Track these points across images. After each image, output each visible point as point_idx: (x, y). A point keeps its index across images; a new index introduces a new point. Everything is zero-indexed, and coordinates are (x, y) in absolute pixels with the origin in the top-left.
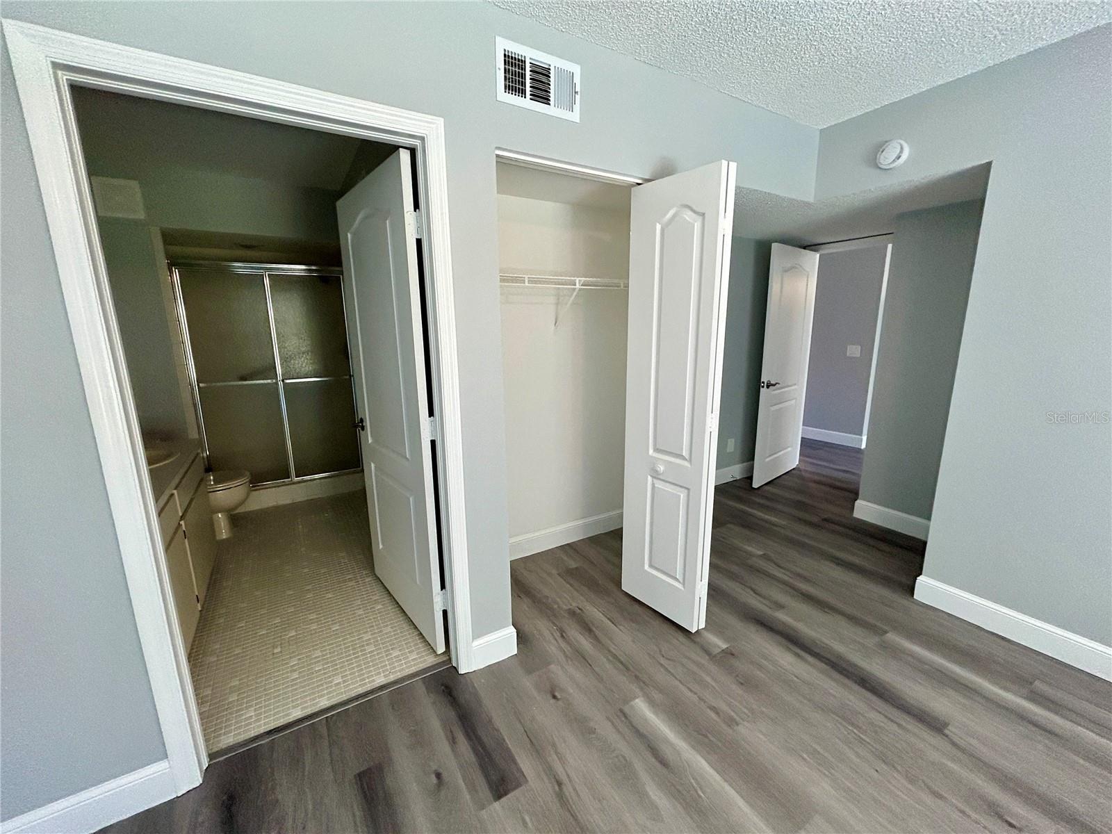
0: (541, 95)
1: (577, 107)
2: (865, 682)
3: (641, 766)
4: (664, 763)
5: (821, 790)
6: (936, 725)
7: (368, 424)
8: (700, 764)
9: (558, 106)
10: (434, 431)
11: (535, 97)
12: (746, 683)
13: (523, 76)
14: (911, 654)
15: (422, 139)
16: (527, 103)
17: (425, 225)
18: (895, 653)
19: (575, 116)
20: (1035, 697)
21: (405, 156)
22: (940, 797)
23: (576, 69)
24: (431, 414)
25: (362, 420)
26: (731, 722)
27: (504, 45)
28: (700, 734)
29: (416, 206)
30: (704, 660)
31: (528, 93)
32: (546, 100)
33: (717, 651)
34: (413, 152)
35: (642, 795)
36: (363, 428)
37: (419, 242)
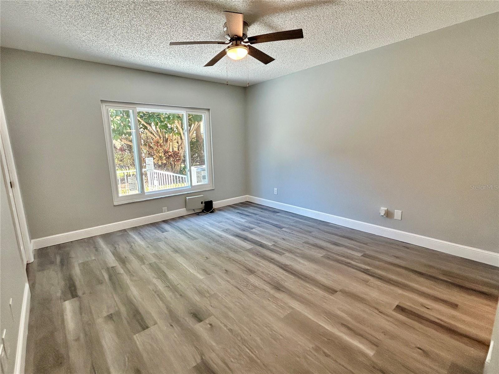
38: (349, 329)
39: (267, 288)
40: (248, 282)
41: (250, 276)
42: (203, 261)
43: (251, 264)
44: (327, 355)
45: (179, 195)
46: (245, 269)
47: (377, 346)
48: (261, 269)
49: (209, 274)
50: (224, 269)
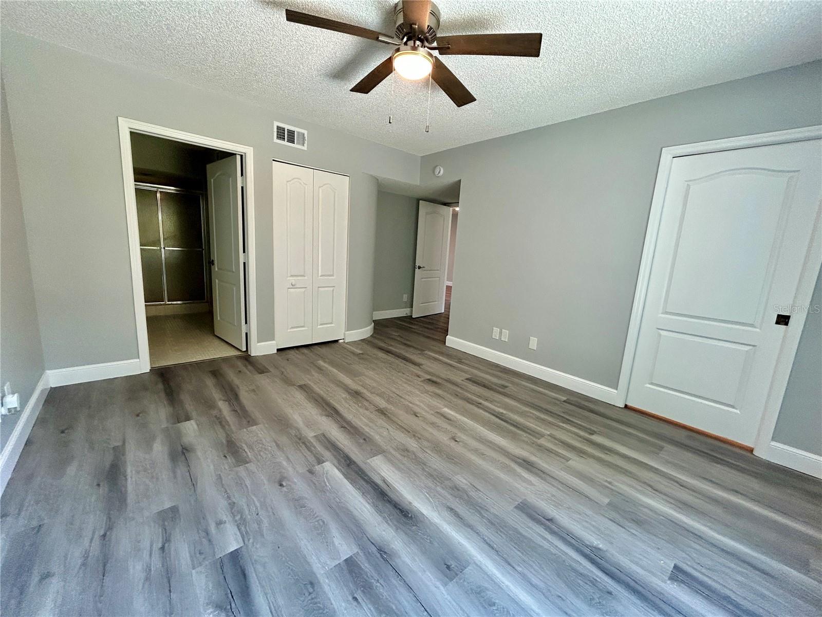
0: (291, 140)
1: (306, 145)
7: (216, 262)
9: (298, 143)
10: (245, 259)
11: (289, 141)
13: (284, 133)
15: (245, 153)
16: (285, 143)
17: (245, 181)
19: (305, 148)
21: (238, 158)
23: (305, 132)
24: (244, 252)
25: (213, 261)
27: (276, 124)
29: (242, 175)
31: (286, 140)
32: (293, 142)
34: (242, 156)
36: (213, 264)
37: (242, 188)
40: (388, 401)
41: (384, 406)
42: (459, 434)
43: (381, 421)
46: (389, 415)
48: (367, 413)
49: (437, 412)
50: (420, 418)
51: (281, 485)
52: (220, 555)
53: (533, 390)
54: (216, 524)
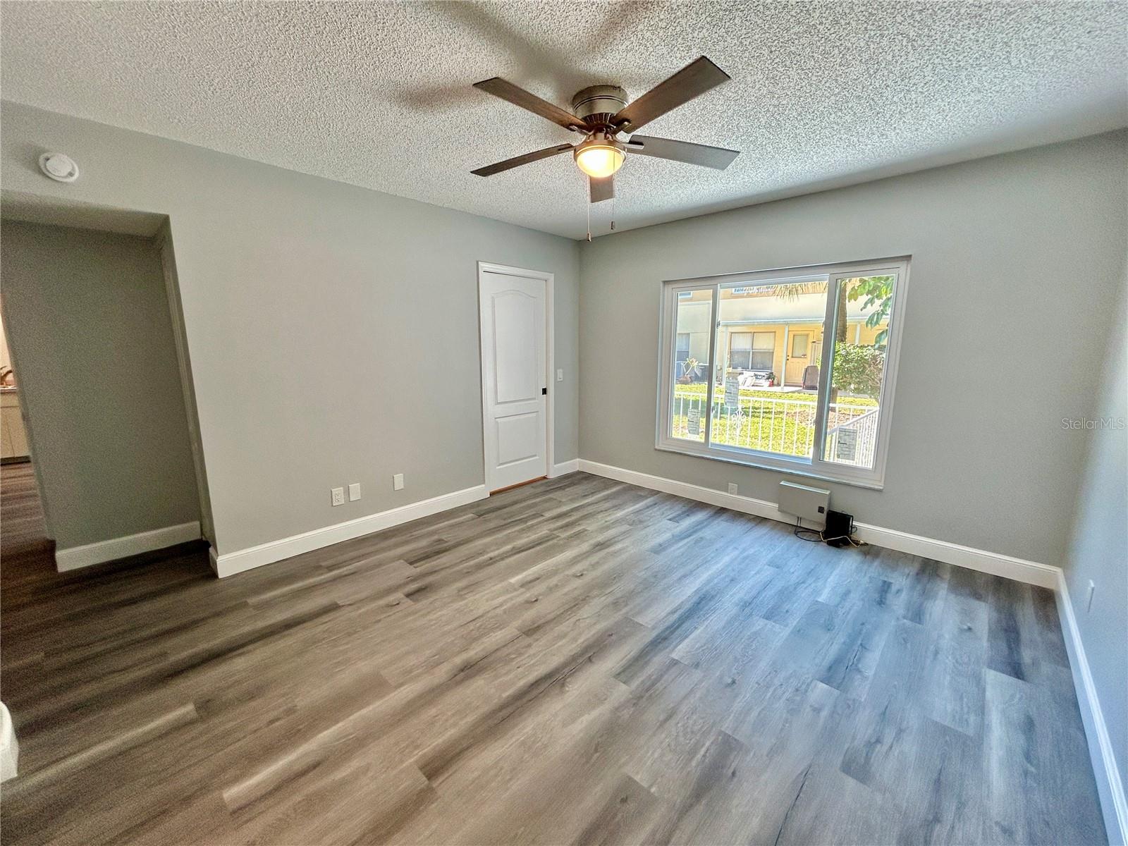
2: (288, 625)
3: (312, 786)
4: (315, 766)
5: (364, 667)
6: (333, 608)
8: (325, 736)
12: (251, 696)
14: (275, 598)
18: (268, 605)
20: (330, 568)
22: (380, 621)
26: (290, 711)
28: (293, 736)
30: (201, 727)
33: (194, 715)
35: (344, 783)
38: (303, 773)
39: (474, 653)
44: (272, 722)
45: (766, 469)
47: (234, 812)
51: (734, 682)
52: (836, 692)
53: (452, 526)
54: (819, 713)
